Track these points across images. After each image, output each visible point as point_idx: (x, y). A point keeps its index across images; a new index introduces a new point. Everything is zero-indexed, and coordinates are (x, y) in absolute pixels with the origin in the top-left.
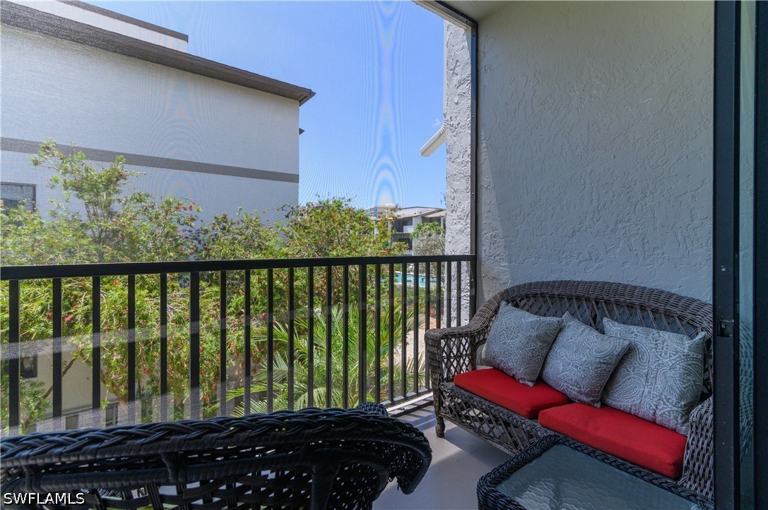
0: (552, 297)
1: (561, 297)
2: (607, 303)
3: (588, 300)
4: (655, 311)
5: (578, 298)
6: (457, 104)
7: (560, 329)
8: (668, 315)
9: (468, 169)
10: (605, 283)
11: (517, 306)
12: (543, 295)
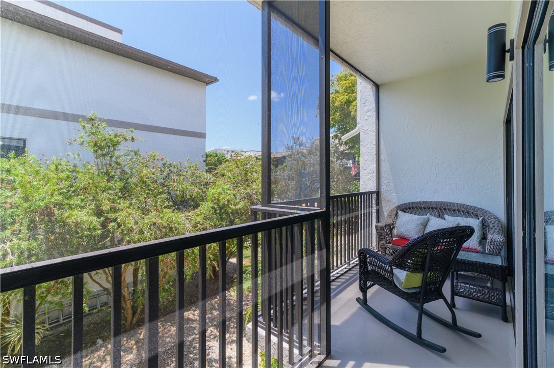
0: (421, 208)
1: (425, 208)
2: (445, 209)
3: (436, 208)
4: (463, 212)
5: (432, 208)
6: (366, 120)
7: (428, 220)
8: (468, 213)
9: (374, 151)
10: (442, 202)
11: (405, 212)
12: (416, 207)
